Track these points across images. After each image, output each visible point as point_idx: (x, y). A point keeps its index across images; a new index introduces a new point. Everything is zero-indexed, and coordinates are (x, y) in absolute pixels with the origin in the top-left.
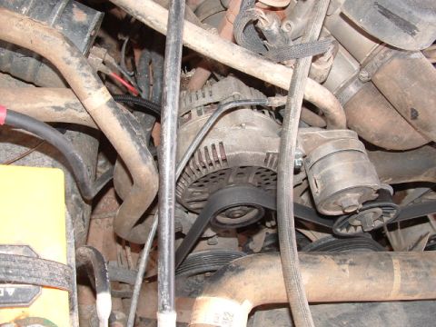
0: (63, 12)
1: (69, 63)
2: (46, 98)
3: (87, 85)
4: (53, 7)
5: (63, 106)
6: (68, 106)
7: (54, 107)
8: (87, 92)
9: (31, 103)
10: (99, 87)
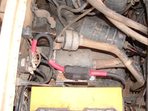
0: (116, 35)
1: (120, 55)
2: (114, 62)
3: (125, 60)
4: (113, 34)
5: (118, 64)
6: (120, 64)
7: (116, 64)
8: (125, 62)
9: (110, 63)
10: (128, 60)
